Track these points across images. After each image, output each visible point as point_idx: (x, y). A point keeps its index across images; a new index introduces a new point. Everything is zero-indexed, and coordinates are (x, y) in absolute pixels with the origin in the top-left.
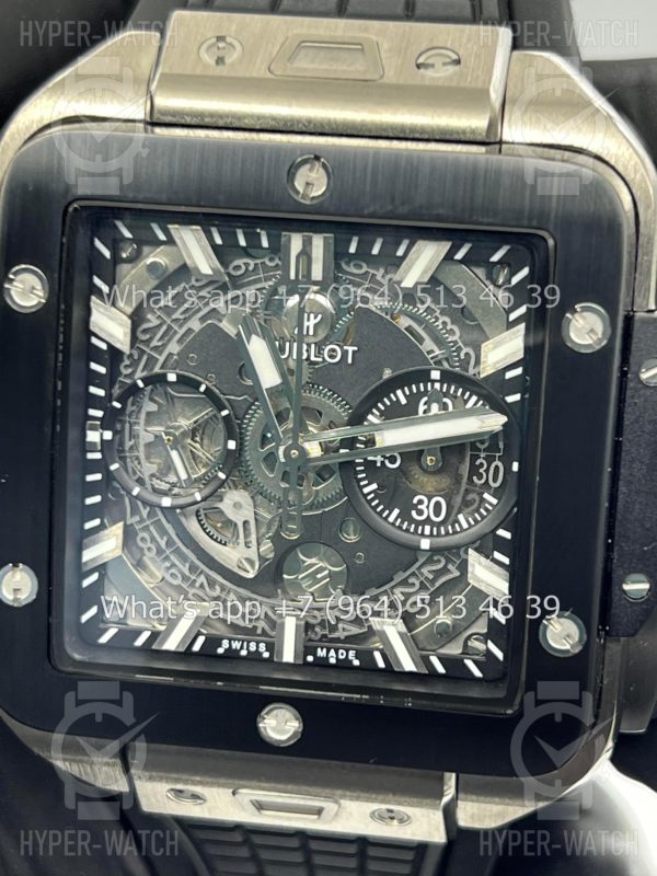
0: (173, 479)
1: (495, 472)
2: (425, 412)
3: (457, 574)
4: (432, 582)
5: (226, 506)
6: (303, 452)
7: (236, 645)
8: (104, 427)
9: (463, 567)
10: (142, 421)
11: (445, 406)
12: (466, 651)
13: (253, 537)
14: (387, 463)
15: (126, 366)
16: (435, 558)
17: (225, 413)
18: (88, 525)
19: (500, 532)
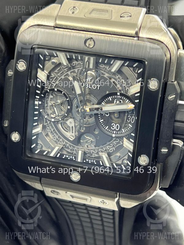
1: (133, 119)
2: (116, 103)
4: (116, 145)
5: (68, 122)
6: (85, 110)
7: (67, 156)
8: (39, 101)
9: (123, 142)
10: (49, 100)
11: (120, 102)
13: (74, 131)
14: (106, 115)
15: (46, 86)
16: (117, 139)
17: (68, 99)
18: (34, 124)
19: (132, 134)
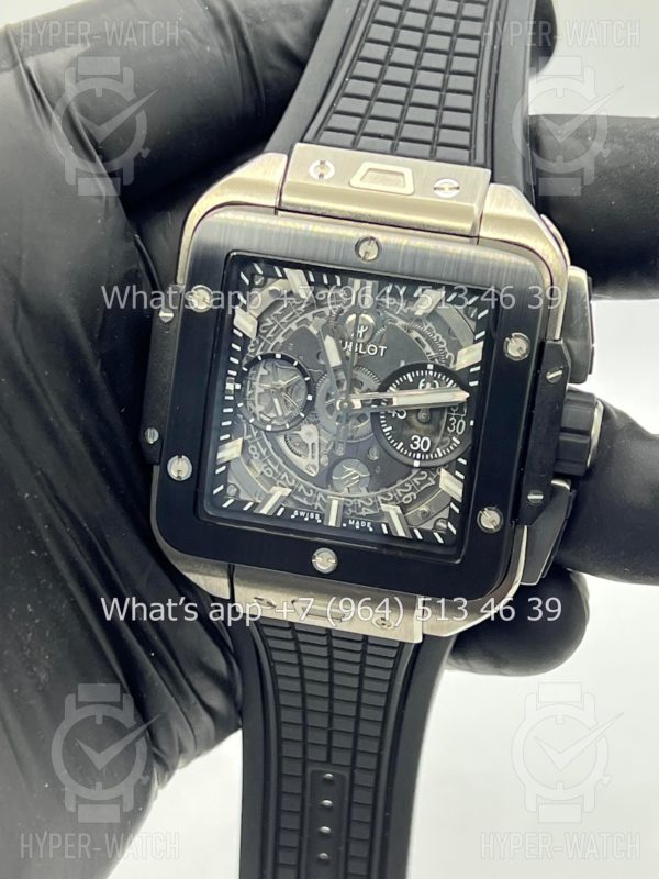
0: (272, 415)
1: (461, 426)
2: (423, 388)
3: (433, 483)
4: (419, 487)
5: (302, 433)
6: (351, 405)
7: (302, 514)
8: (236, 382)
9: (437, 479)
10: (258, 380)
11: (434, 385)
12: (435, 528)
13: (317, 454)
14: (399, 416)
15: (252, 348)
16: (422, 473)
17: (307, 379)
18: (222, 438)
19: (460, 460)
